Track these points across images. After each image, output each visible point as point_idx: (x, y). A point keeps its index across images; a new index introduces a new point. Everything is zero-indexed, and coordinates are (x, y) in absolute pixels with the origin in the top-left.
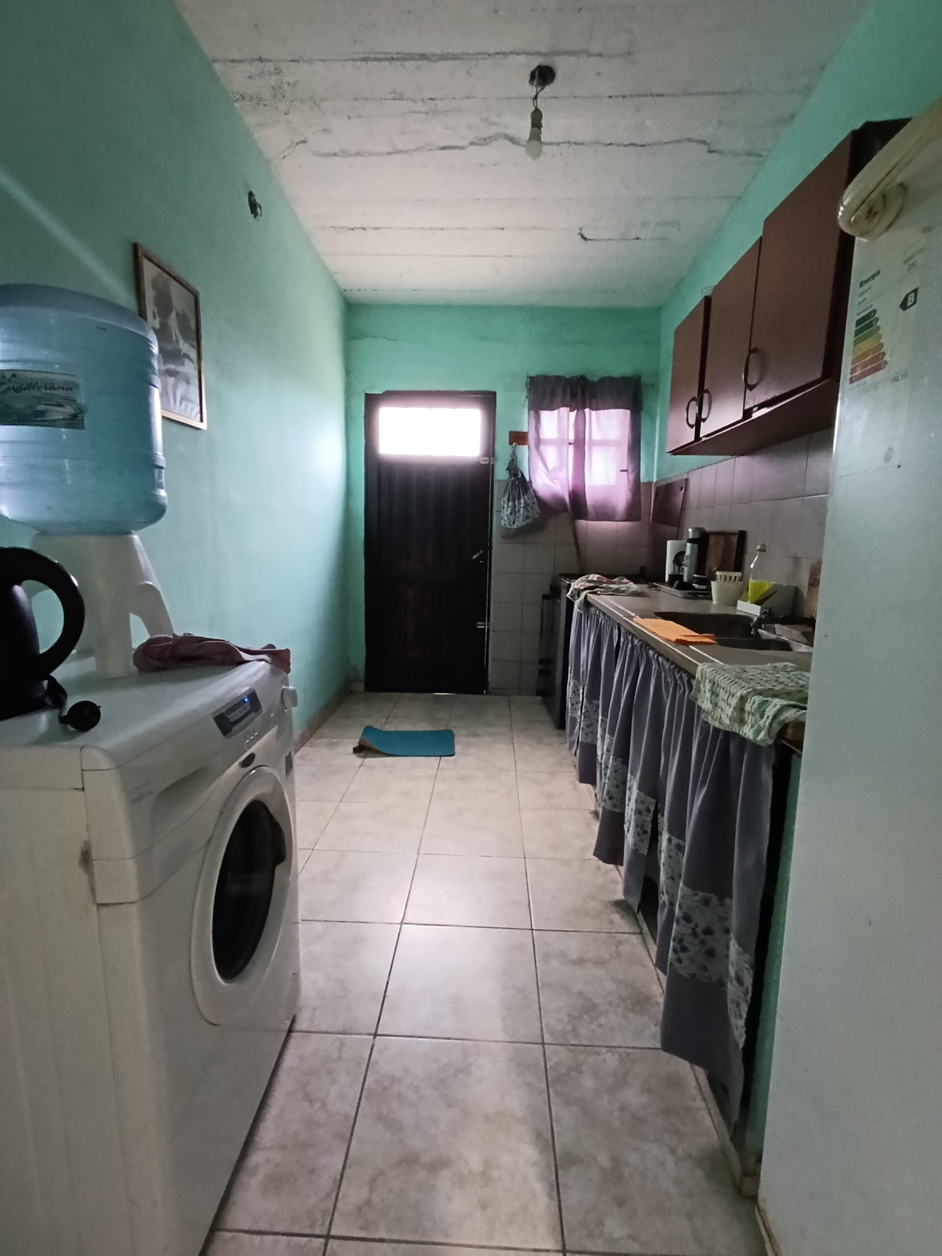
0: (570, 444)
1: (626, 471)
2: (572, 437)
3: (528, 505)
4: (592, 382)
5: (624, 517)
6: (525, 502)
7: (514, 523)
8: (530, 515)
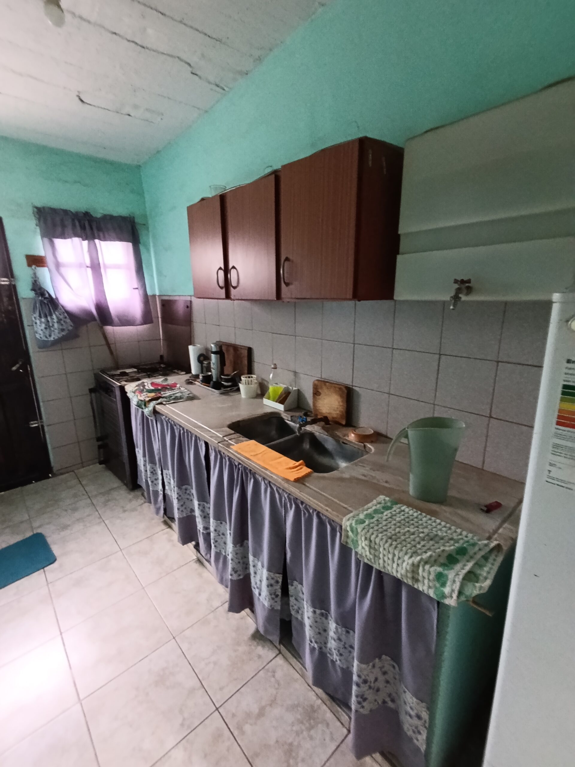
0: (87, 267)
1: (137, 288)
2: (88, 262)
3: (61, 320)
4: (96, 218)
5: (142, 322)
6: (57, 318)
7: (50, 336)
8: (64, 328)
